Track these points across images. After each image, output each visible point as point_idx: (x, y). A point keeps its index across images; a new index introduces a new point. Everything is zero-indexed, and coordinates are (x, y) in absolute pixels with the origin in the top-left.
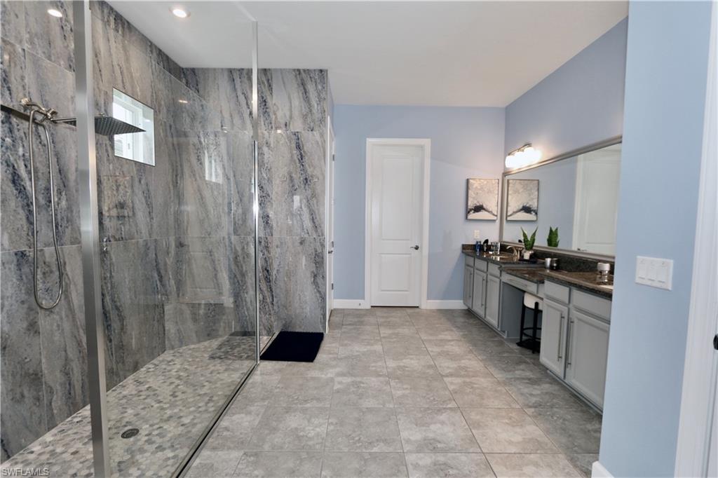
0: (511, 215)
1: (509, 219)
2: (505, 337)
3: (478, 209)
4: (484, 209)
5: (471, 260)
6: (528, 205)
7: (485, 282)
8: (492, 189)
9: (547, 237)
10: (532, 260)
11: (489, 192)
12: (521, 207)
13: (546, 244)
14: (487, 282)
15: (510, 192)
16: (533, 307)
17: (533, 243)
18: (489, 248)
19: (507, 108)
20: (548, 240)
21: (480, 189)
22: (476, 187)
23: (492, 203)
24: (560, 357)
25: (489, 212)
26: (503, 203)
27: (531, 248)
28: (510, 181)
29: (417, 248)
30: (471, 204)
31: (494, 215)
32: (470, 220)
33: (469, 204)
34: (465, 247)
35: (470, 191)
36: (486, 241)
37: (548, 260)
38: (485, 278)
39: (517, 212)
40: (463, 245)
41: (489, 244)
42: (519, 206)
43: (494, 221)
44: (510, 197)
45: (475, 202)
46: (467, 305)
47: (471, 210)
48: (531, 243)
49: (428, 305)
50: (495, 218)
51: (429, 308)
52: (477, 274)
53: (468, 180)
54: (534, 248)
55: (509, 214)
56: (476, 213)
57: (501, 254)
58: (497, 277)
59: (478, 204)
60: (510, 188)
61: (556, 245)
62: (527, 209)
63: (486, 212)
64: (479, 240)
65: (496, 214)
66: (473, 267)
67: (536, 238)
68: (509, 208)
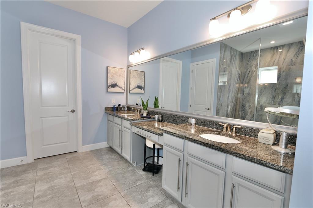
0: (132, 90)
1: (131, 92)
2: (135, 166)
3: (114, 85)
4: (117, 86)
5: (111, 117)
6: (140, 85)
7: (121, 132)
8: (121, 75)
9: (154, 102)
10: (148, 116)
11: (120, 76)
12: (137, 85)
13: (153, 106)
14: (122, 132)
15: (131, 77)
16: (152, 147)
17: (147, 106)
18: (121, 109)
19: (128, 28)
20: (154, 104)
21: (115, 74)
22: (112, 72)
23: (122, 83)
24: (179, 188)
25: (120, 87)
26: (128, 83)
27: (146, 109)
28: (131, 71)
29: (73, 111)
30: (110, 83)
31: (123, 90)
32: (109, 92)
33: (108, 82)
34: (107, 109)
35: (109, 75)
36: (119, 105)
37: (157, 116)
38: (121, 129)
39: (135, 88)
40: (106, 108)
41: (121, 106)
42: (136, 85)
43: (123, 93)
44: (131, 79)
45: (112, 81)
46: (109, 145)
47: (110, 86)
48: (147, 105)
49: (83, 149)
50: (124, 91)
51: (84, 151)
52: (115, 126)
53: (107, 68)
54: (148, 109)
55: (131, 89)
56: (113, 88)
57: (128, 113)
58: (129, 129)
59: (114, 83)
60: (131, 75)
61: (158, 107)
62: (140, 87)
63: (119, 88)
64: (114, 105)
65: (124, 89)
66: (113, 122)
67: (148, 103)
68: (131, 86)
